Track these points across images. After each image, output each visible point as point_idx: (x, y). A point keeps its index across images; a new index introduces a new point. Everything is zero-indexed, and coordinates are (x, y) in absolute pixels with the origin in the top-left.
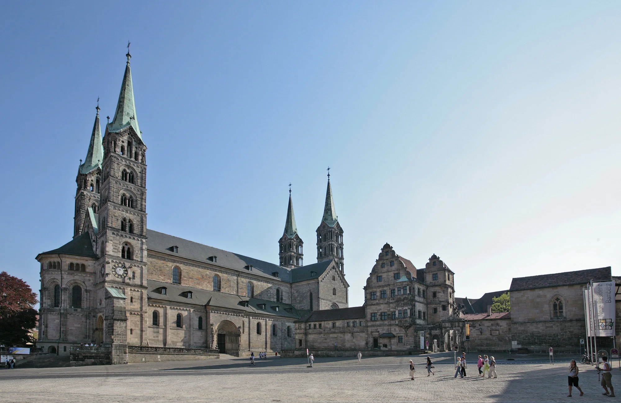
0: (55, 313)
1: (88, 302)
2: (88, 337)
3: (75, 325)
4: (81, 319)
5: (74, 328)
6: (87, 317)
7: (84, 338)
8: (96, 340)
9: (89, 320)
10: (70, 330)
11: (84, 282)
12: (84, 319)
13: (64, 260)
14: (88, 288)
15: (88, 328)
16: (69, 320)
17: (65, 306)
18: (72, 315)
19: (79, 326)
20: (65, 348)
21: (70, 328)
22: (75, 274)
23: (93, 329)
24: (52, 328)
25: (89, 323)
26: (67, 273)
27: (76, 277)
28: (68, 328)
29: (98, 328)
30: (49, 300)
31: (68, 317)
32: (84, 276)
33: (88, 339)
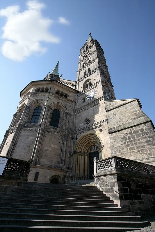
0: (31, 129)
1: (67, 123)
2: (64, 163)
3: (52, 145)
4: (59, 140)
5: (50, 149)
6: (65, 138)
7: (59, 163)
8: (73, 166)
9: (67, 141)
10: (46, 150)
11: (65, 106)
12: (60, 140)
13: (53, 86)
14: (68, 112)
15: (65, 151)
16: (47, 138)
17: (46, 123)
18: (50, 134)
19: (56, 147)
20: (37, 174)
21: (45, 148)
22: (60, 98)
23: (70, 152)
24: (22, 147)
25: (67, 145)
26: (54, 96)
27: (60, 101)
28: (43, 148)
29: (77, 151)
30: (27, 118)
31: (46, 135)
32: (66, 102)
33: (63, 165)
